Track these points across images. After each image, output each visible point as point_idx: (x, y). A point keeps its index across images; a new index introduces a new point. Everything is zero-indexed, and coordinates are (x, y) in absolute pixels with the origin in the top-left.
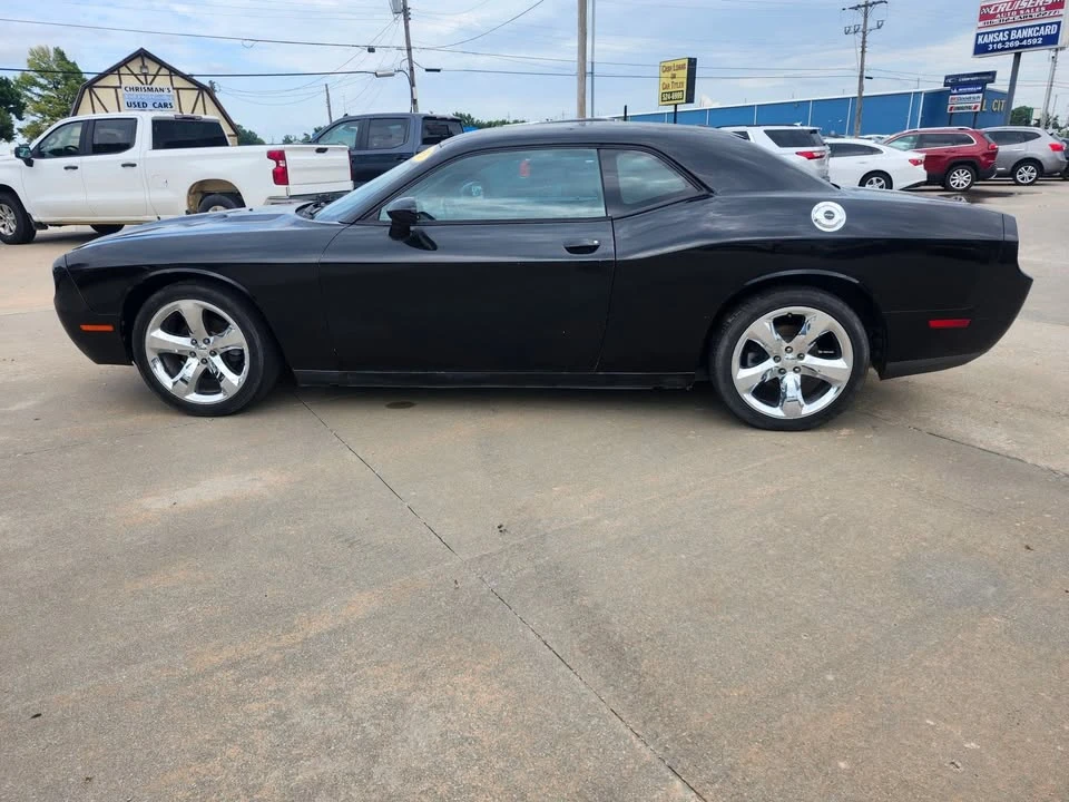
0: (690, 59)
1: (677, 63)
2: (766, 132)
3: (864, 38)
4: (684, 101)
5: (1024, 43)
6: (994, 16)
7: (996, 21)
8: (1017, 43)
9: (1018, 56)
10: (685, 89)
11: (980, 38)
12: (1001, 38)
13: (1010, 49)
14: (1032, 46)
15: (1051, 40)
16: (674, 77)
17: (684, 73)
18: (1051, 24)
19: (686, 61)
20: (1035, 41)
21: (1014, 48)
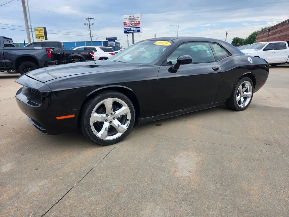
0: (44, 28)
1: (40, 28)
2: (100, 48)
3: (90, 27)
4: (44, 39)
5: (134, 31)
6: (126, 25)
7: (127, 26)
8: (133, 31)
9: (133, 34)
10: (44, 36)
11: (125, 29)
12: (129, 30)
13: (131, 32)
14: (135, 32)
15: (139, 31)
16: (40, 32)
17: (43, 31)
18: (138, 28)
19: (43, 28)
20: (136, 31)
21: (132, 32)
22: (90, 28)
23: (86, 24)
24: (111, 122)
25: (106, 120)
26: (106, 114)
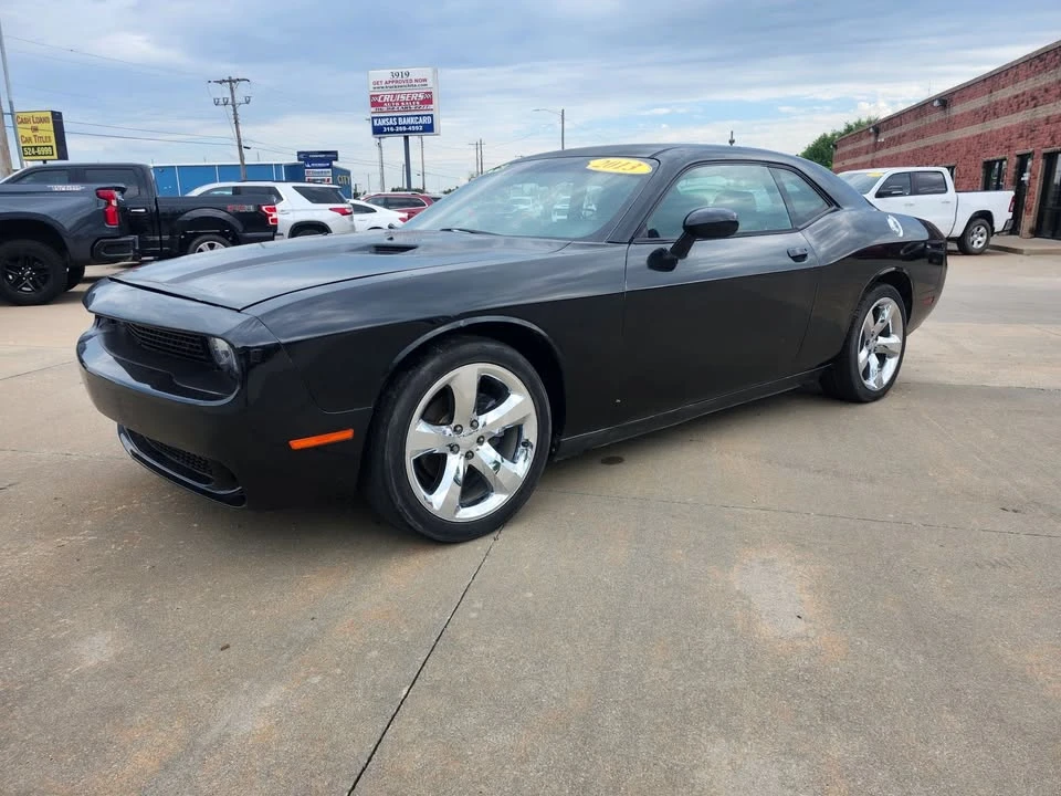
0: (53, 113)
1: (37, 115)
2: (294, 187)
3: (235, 110)
4: (56, 156)
5: (410, 128)
6: (382, 104)
7: (385, 109)
8: (405, 129)
9: (406, 138)
10: (53, 143)
11: (375, 121)
12: (391, 123)
13: (399, 132)
14: (415, 132)
15: (429, 128)
16: (36, 129)
17: (50, 126)
18: (427, 116)
19: (49, 115)
20: (417, 128)
21: (403, 132)
22: (235, 114)
23: (221, 102)
24: (469, 455)
25: (454, 448)
26: (453, 425)
